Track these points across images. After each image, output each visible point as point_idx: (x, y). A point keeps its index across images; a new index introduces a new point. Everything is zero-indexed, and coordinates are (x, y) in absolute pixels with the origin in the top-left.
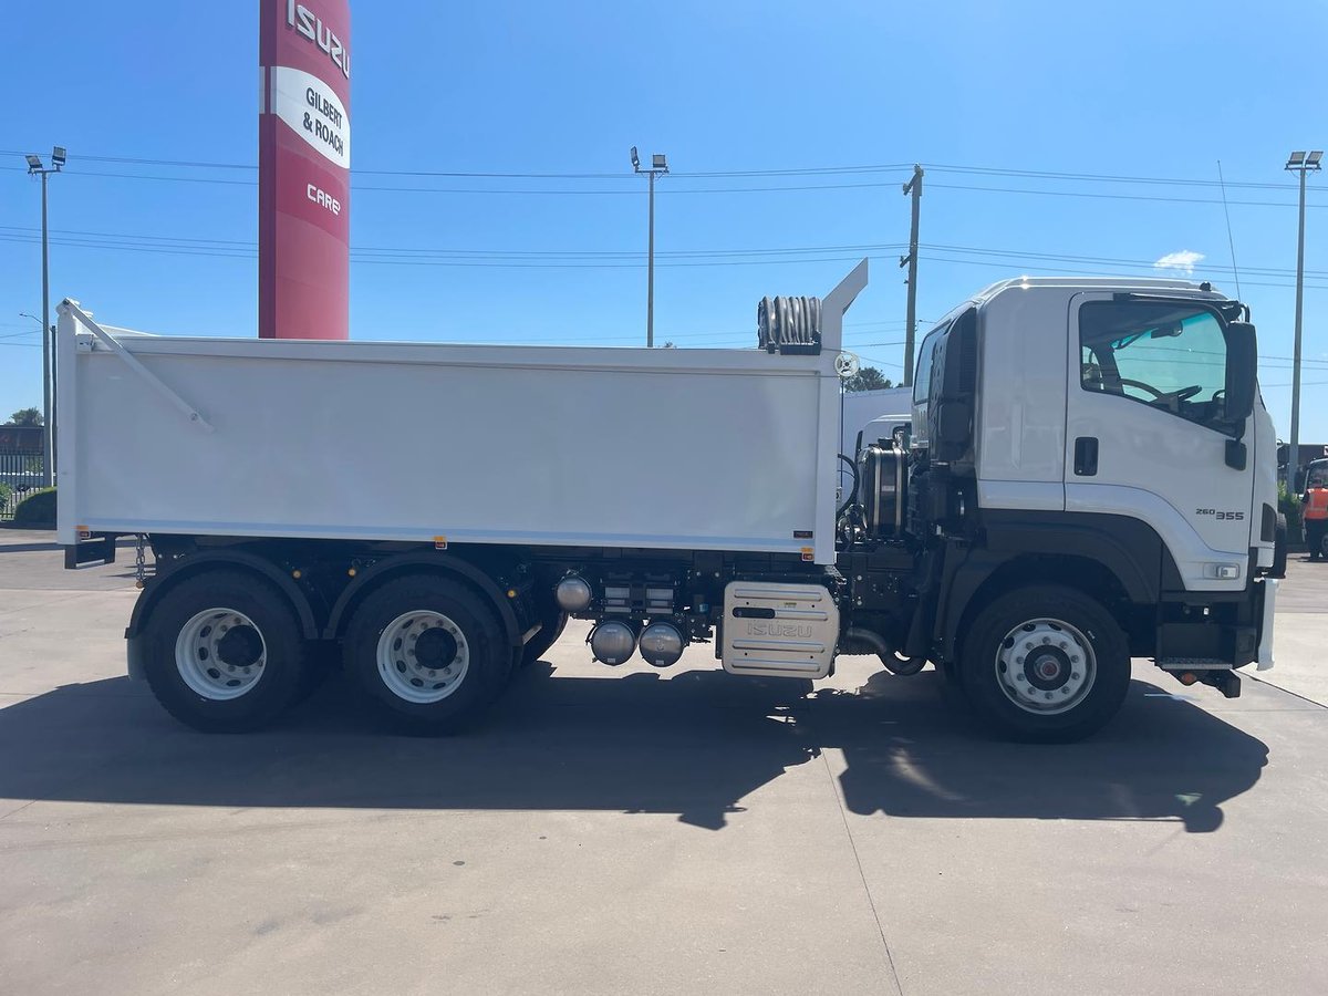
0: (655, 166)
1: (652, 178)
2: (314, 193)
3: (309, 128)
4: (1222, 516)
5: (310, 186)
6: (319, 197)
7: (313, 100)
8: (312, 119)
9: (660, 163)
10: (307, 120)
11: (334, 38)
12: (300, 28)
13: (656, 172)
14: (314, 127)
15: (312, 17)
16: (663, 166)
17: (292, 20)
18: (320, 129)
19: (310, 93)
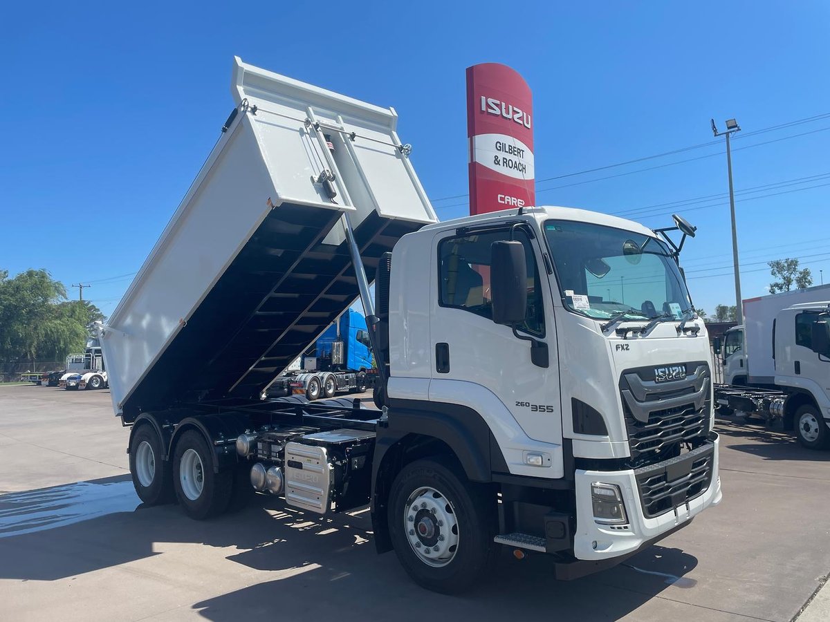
0: (729, 128)
1: (728, 137)
2: (502, 199)
3: (498, 163)
4: (535, 408)
5: (499, 196)
6: (506, 200)
7: (500, 147)
8: (500, 158)
9: (733, 126)
10: (496, 159)
11: (515, 109)
12: (490, 111)
13: (731, 132)
14: (501, 163)
15: (498, 102)
16: (736, 126)
17: (484, 108)
18: (505, 161)
19: (498, 145)
